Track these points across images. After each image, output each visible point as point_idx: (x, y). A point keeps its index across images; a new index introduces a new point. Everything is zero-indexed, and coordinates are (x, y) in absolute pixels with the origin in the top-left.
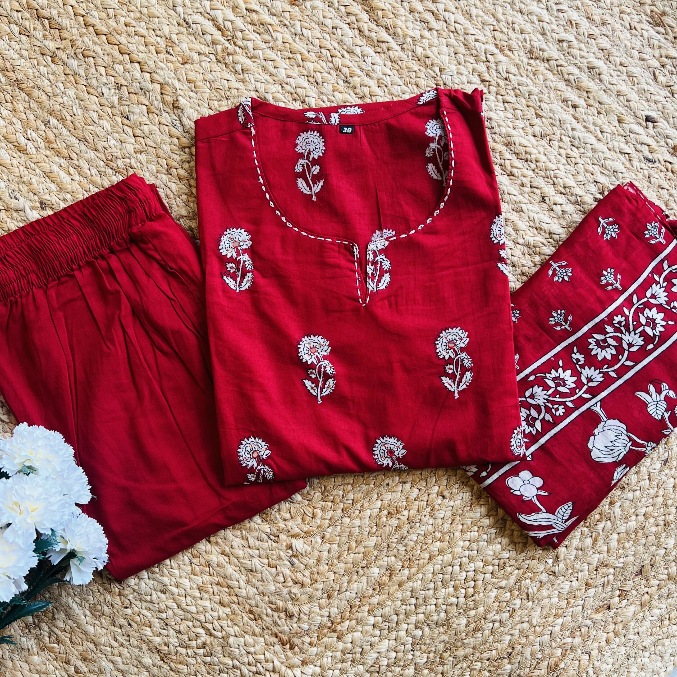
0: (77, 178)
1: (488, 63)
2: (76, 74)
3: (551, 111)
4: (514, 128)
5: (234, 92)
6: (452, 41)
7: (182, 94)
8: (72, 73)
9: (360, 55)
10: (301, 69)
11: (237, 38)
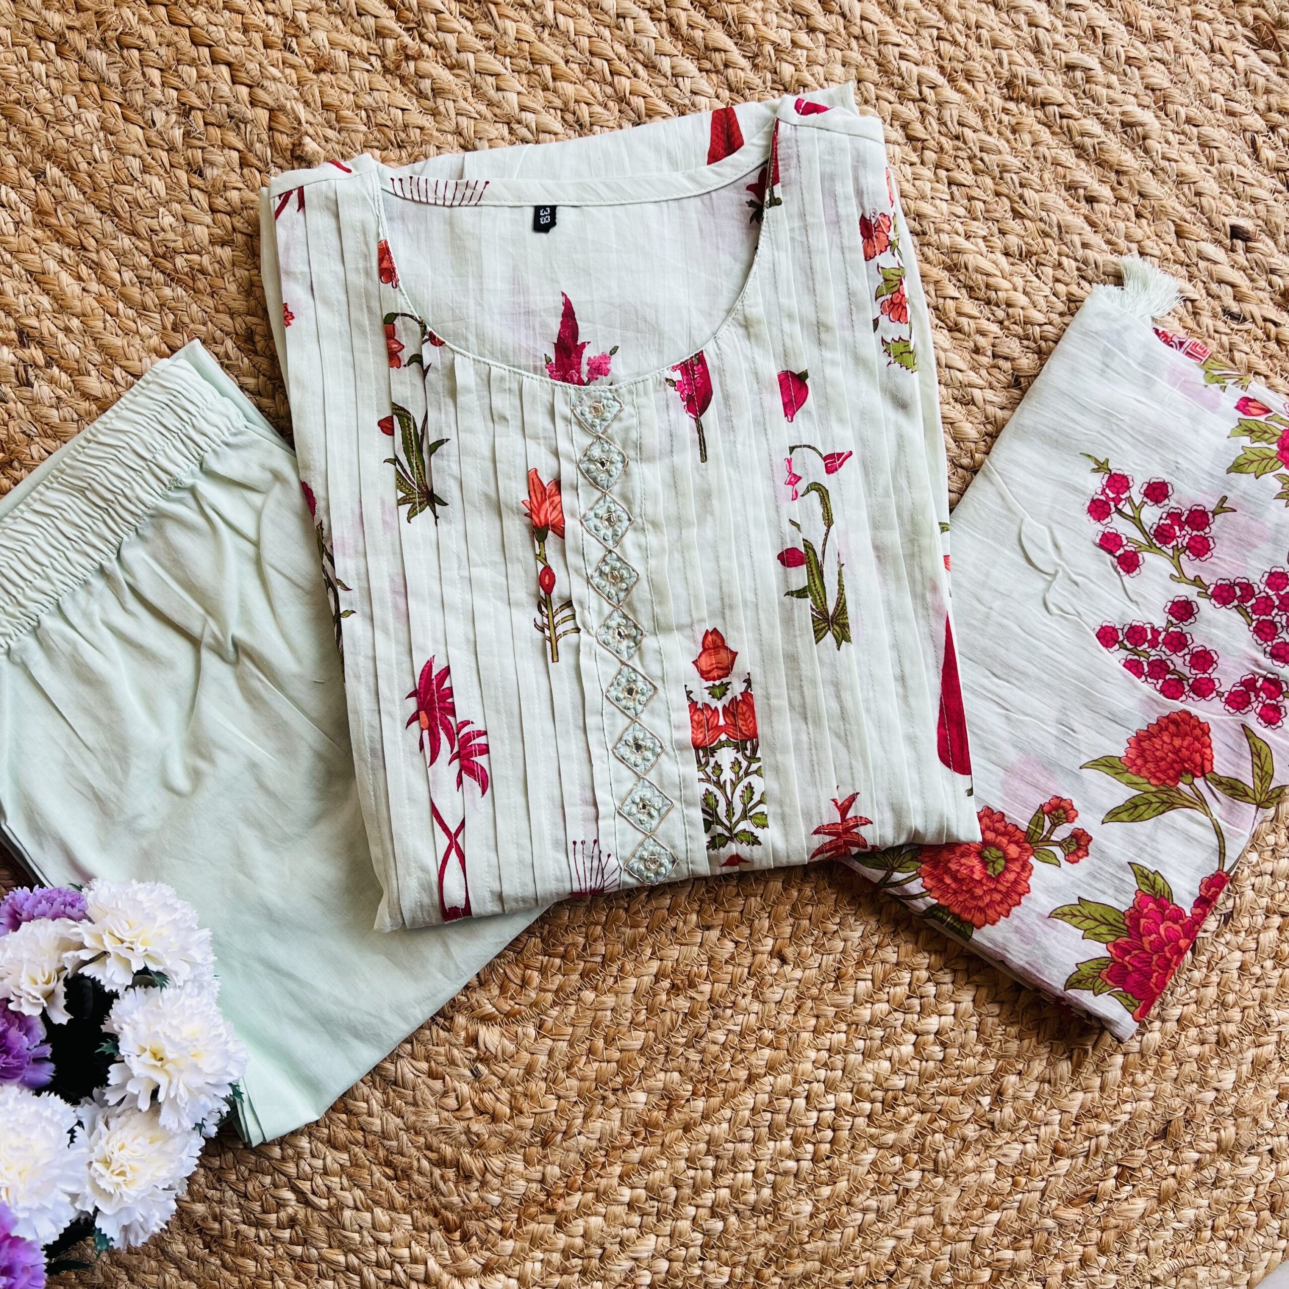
0: (94, 287)
1: (923, 104)
2: (101, 81)
3: (1044, 206)
4: (968, 238)
5: (415, 134)
6: (855, 56)
7: (311, 131)
8: (95, 77)
9: (669, 74)
10: (550, 95)
11: (426, 27)
